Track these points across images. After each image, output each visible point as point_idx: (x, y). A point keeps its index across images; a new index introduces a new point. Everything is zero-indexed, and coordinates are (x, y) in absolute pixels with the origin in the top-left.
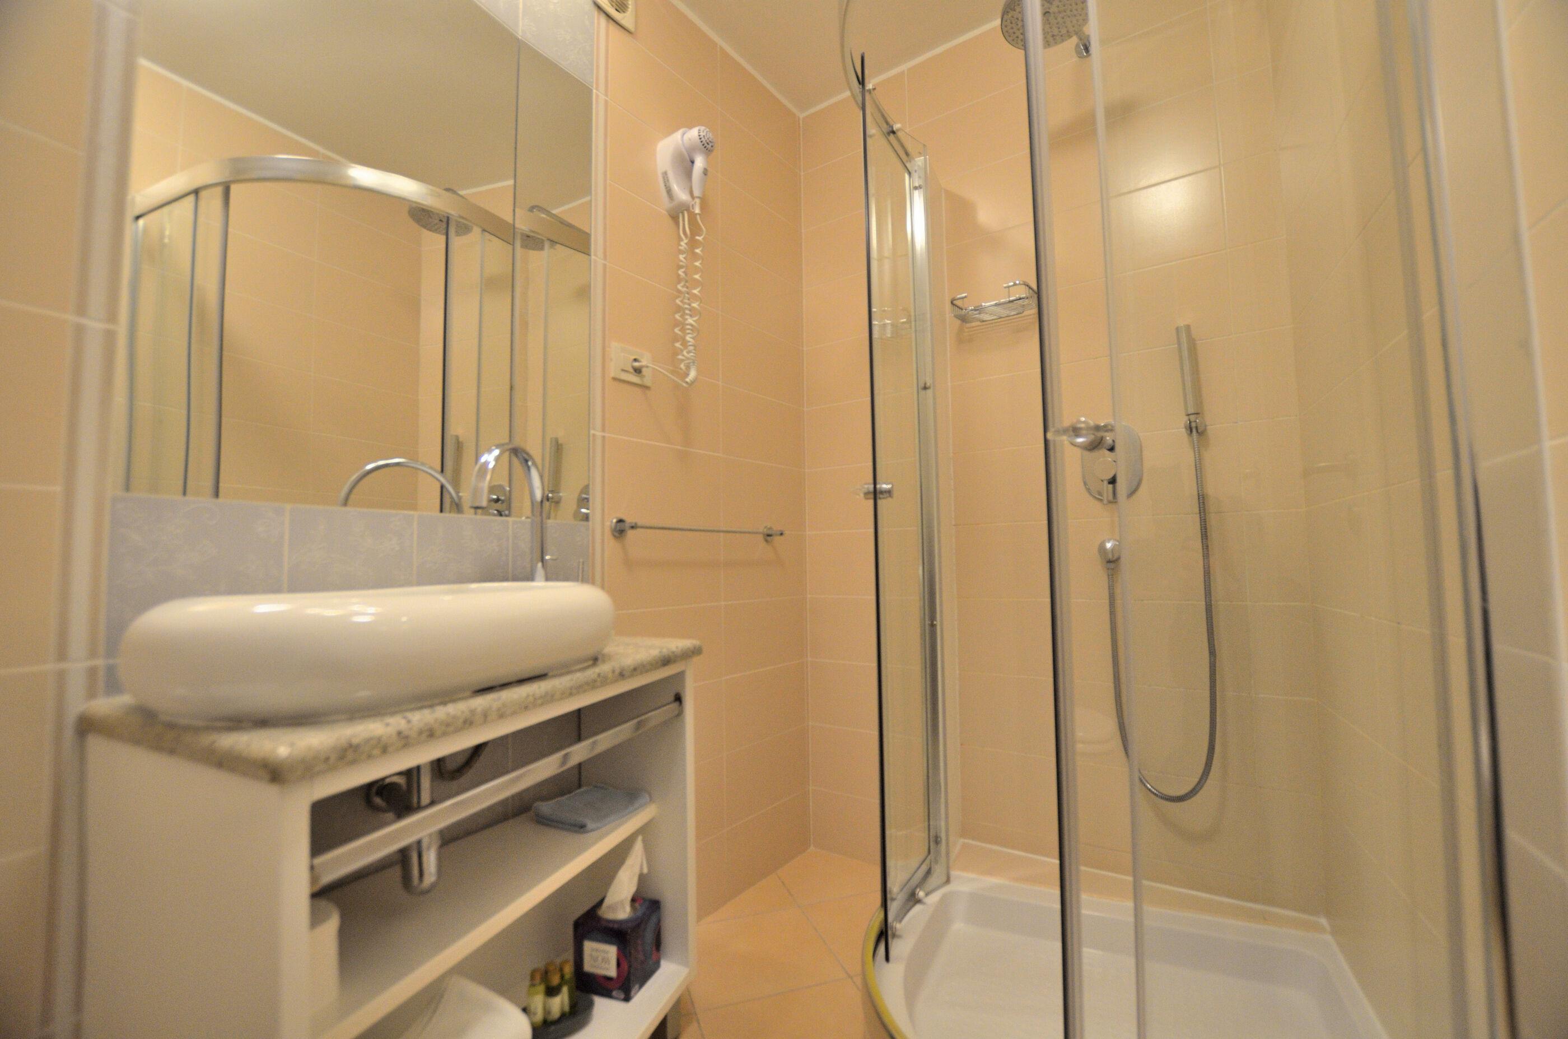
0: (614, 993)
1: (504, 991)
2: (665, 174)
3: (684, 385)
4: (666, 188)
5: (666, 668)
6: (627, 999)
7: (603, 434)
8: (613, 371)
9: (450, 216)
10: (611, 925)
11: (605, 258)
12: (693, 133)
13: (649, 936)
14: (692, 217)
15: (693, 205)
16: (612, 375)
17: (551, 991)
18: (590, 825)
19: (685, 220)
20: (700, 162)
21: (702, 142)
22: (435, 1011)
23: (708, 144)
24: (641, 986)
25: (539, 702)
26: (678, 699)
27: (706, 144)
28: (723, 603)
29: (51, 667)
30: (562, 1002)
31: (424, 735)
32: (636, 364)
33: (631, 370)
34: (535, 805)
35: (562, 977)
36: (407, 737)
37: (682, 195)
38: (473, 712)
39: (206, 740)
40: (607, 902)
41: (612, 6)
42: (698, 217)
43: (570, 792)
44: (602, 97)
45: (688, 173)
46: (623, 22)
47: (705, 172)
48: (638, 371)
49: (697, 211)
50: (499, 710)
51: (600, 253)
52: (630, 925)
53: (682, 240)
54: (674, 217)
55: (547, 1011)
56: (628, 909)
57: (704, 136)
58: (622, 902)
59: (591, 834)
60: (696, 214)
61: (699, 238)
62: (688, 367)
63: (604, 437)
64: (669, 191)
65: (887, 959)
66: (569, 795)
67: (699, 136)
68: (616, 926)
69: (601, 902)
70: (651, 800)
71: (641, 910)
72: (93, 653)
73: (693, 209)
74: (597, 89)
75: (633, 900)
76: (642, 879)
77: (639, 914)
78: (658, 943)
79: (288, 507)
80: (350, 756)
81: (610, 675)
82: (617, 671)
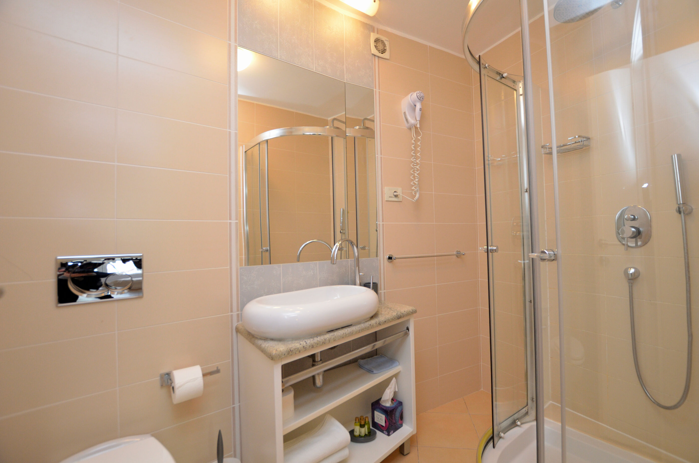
0: (384, 432)
1: (344, 424)
2: (405, 113)
3: (414, 201)
4: (406, 119)
5: (399, 320)
6: (389, 435)
7: (383, 223)
8: (386, 198)
9: (333, 137)
10: (383, 408)
11: (381, 154)
12: (414, 95)
13: (398, 414)
14: (416, 128)
15: (416, 124)
16: (386, 200)
17: (362, 426)
18: (375, 372)
19: (413, 130)
20: (418, 106)
21: (418, 98)
22: (322, 425)
23: (421, 98)
24: (394, 432)
25: (348, 335)
26: (408, 329)
27: (420, 98)
28: (436, 285)
29: (230, 314)
30: (365, 431)
31: (310, 348)
32: (395, 194)
33: (393, 196)
34: (359, 360)
35: (365, 422)
36: (306, 348)
37: (412, 121)
38: (325, 340)
39: (260, 342)
40: (382, 399)
41: (380, 52)
42: (419, 128)
43: (372, 357)
44: (378, 91)
45: (414, 110)
46: (385, 57)
47: (421, 110)
48: (396, 196)
49: (418, 126)
50: (334, 338)
51: (379, 153)
52: (390, 409)
53: (413, 139)
54: (410, 129)
55: (360, 432)
56: (390, 403)
57: (419, 95)
58: (388, 400)
59: (375, 375)
60: (418, 127)
61: (419, 138)
62: (416, 194)
63: (383, 224)
64: (407, 120)
65: (494, 447)
66: (371, 358)
67: (417, 96)
68: (385, 408)
69: (381, 398)
70: (399, 365)
71: (395, 404)
72: (238, 311)
73: (416, 126)
74: (375, 88)
75: (393, 400)
76: (395, 393)
77: (394, 406)
78: (401, 417)
79: (281, 265)
80: (290, 353)
81: (375, 325)
82: (377, 323)
